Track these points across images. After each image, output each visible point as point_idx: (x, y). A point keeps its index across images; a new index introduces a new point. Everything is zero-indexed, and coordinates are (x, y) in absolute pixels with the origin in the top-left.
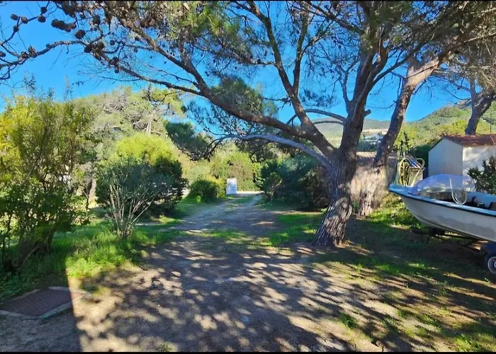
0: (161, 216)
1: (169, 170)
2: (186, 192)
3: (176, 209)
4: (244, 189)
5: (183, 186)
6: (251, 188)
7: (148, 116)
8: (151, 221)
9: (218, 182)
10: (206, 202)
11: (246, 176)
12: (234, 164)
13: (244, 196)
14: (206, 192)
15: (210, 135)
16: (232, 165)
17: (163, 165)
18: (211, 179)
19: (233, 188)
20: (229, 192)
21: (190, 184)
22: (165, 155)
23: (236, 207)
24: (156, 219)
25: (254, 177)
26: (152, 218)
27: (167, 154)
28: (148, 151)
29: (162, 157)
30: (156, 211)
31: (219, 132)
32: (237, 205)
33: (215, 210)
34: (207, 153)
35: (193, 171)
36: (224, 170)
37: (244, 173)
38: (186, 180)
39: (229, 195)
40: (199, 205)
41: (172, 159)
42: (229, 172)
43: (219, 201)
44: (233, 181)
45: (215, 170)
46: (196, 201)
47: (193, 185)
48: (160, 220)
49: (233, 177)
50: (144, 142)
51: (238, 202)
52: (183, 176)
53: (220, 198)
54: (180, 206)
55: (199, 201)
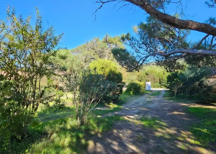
0: (110, 103)
1: (115, 78)
2: (124, 89)
3: (119, 98)
4: (154, 87)
5: (123, 86)
6: (158, 87)
7: (106, 51)
8: (105, 106)
9: (142, 83)
10: (135, 94)
11: (155, 81)
12: (149, 74)
13: (155, 91)
14: (136, 89)
15: (140, 54)
16: (148, 75)
17: (112, 75)
18: (137, 82)
19: (149, 87)
20: (147, 89)
21: (127, 85)
22: (113, 69)
23: (153, 98)
24: (108, 105)
25: (160, 81)
26: (106, 104)
27: (114, 69)
28: (104, 67)
29: (111, 70)
30: (108, 100)
31: (146, 53)
32: (153, 97)
33: (141, 100)
34: (137, 67)
35: (128, 78)
36: (144, 77)
37: (154, 79)
38: (124, 83)
39: (147, 91)
40: (131, 96)
41: (117, 71)
42: (147, 78)
43: (142, 94)
44: (149, 83)
45: (139, 78)
46: (130, 94)
47: (128, 86)
48: (110, 106)
49: (148, 81)
50: (102, 63)
51: (153, 95)
52: (123, 81)
53: (143, 92)
54: (122, 97)
55: (132, 94)
